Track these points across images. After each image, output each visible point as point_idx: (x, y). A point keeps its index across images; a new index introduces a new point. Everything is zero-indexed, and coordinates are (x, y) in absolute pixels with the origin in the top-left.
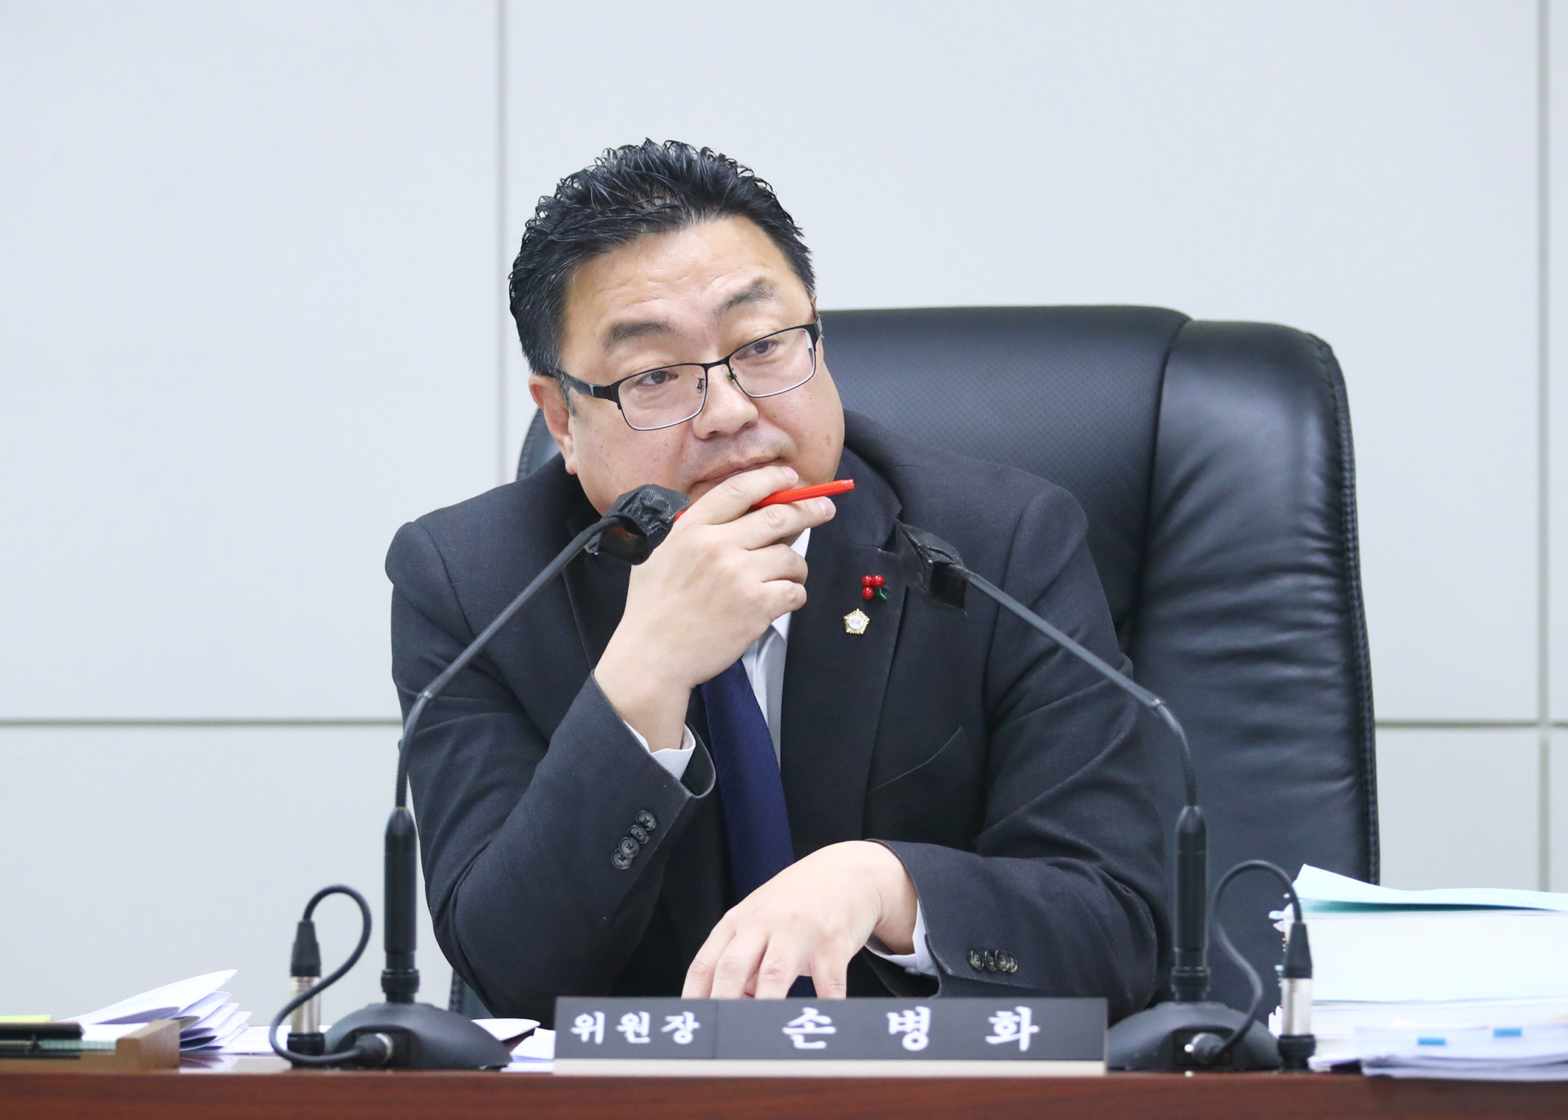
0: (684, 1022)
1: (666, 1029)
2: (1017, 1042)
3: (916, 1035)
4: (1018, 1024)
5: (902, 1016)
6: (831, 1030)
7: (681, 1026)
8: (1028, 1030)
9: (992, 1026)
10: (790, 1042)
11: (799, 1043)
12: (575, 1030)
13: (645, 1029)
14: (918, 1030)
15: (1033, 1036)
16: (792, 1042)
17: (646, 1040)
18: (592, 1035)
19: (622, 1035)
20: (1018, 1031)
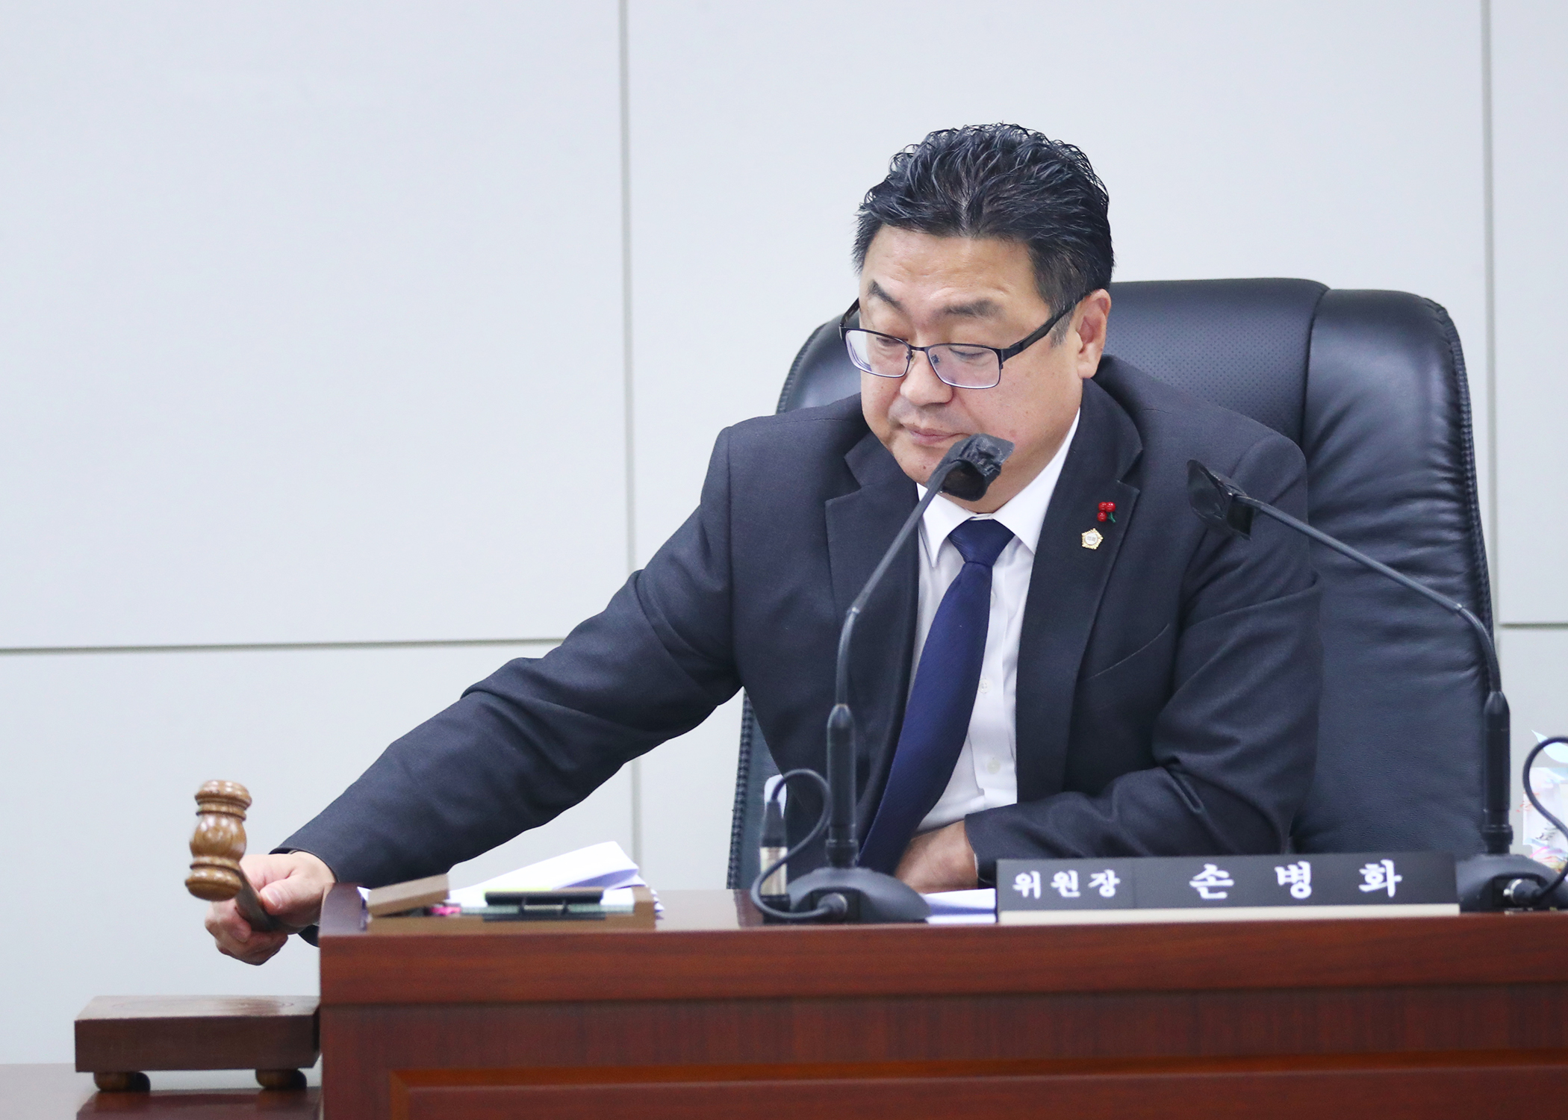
0: (1107, 879)
1: (1093, 885)
2: (1385, 890)
3: (1300, 885)
4: (1385, 875)
5: (1287, 869)
6: (1230, 883)
7: (1105, 882)
8: (1393, 879)
9: (1363, 876)
10: (1195, 892)
11: (1205, 894)
12: (1017, 888)
13: (1074, 885)
14: (1303, 881)
15: (1397, 885)
16: (1198, 894)
17: (1076, 894)
18: (1031, 891)
19: (1056, 891)
20: (1385, 880)
